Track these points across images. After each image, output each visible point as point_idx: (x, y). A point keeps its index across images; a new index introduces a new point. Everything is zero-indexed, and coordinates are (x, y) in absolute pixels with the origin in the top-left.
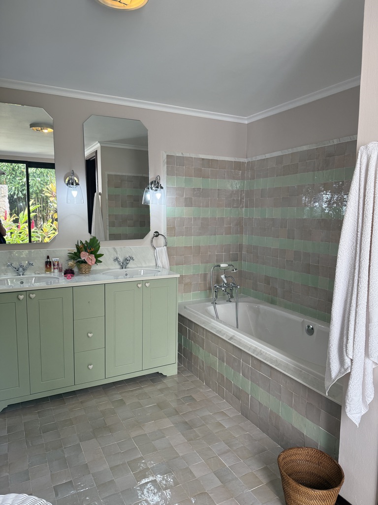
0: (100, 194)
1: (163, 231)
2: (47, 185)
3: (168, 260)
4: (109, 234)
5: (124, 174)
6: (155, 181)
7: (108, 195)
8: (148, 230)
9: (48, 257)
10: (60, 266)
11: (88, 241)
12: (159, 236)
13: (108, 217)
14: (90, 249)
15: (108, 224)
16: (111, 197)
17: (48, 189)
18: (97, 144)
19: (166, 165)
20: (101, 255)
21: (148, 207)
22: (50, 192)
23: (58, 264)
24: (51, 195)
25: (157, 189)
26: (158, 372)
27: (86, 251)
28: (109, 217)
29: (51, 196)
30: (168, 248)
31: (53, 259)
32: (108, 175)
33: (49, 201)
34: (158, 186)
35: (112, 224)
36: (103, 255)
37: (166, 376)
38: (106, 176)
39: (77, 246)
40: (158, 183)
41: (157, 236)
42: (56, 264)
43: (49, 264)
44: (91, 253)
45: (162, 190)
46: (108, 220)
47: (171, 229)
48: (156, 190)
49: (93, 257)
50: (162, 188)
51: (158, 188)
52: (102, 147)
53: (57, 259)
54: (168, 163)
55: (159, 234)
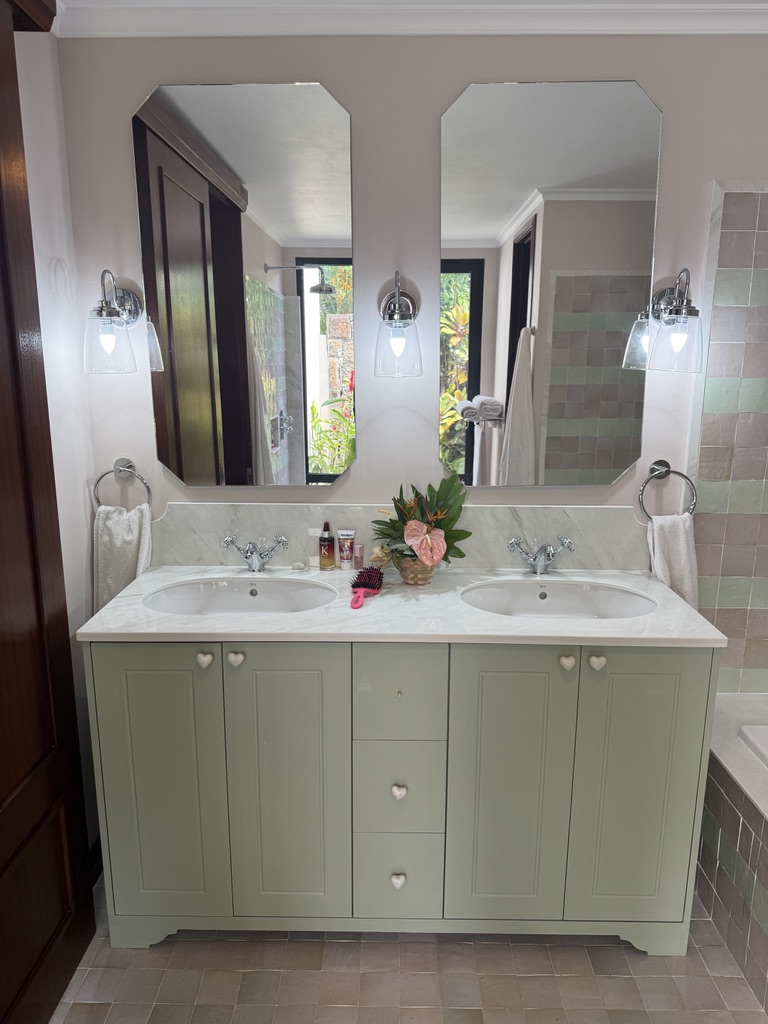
0: (533, 332)
1: (685, 459)
2: (449, 310)
3: (695, 562)
4: (548, 438)
5: (604, 273)
6: (672, 291)
7: (554, 333)
8: (636, 452)
9: (327, 527)
10: (357, 553)
11: (437, 487)
12: (671, 475)
13: (547, 393)
14: (436, 514)
15: (545, 410)
16: (559, 339)
17: (447, 317)
18: (537, 195)
19: (719, 231)
20: (464, 535)
21: (640, 377)
22: (453, 326)
23: (351, 548)
24: (452, 332)
25: (673, 316)
26: (618, 937)
27: (423, 517)
28: (550, 390)
29: (455, 335)
30: (697, 518)
31: (340, 532)
32: (559, 279)
33: (450, 346)
34: (679, 303)
35: (556, 412)
36: (469, 534)
37: (645, 953)
38: (553, 282)
39: (399, 503)
40: (681, 294)
41: (661, 476)
42: (347, 544)
43: (328, 545)
44: (438, 524)
45: (691, 319)
46: (547, 400)
47: (717, 455)
48: (673, 322)
49: (438, 539)
50: (693, 312)
51: (678, 312)
52: (547, 203)
53: (349, 532)
54: (726, 222)
55: (668, 472)
